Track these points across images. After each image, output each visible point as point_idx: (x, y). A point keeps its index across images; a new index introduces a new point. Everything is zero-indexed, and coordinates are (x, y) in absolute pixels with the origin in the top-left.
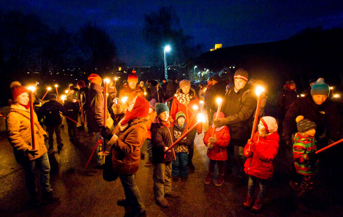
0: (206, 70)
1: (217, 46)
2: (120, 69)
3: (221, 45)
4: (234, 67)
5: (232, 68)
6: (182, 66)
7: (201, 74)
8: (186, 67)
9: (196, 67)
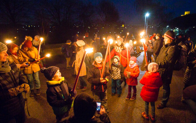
0: (177, 28)
1: (186, 13)
2: (123, 26)
3: (189, 12)
6: (157, 26)
9: (168, 26)
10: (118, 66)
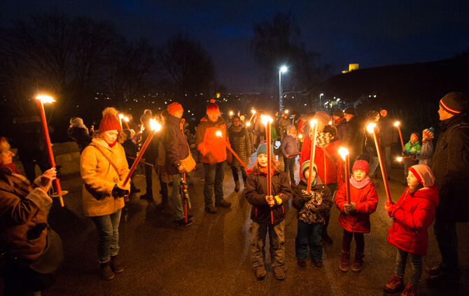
0: (336, 99)
1: (352, 67)
2: (218, 96)
3: (358, 65)
4: (375, 96)
5: (372, 97)
6: (304, 93)
7: (328, 104)
8: (309, 95)
9: (322, 95)
10: (316, 188)
